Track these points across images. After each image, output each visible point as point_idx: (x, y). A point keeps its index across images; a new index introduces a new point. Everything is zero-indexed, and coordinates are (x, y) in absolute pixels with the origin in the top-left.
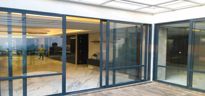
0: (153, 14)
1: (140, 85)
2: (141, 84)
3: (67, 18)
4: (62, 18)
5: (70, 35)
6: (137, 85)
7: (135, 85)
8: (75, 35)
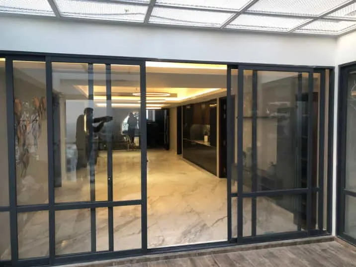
0: (336, 38)
1: (307, 246)
2: (308, 242)
3: (148, 64)
4: (139, 66)
5: (209, 100)
6: (300, 243)
7: (295, 244)
8: (215, 100)
